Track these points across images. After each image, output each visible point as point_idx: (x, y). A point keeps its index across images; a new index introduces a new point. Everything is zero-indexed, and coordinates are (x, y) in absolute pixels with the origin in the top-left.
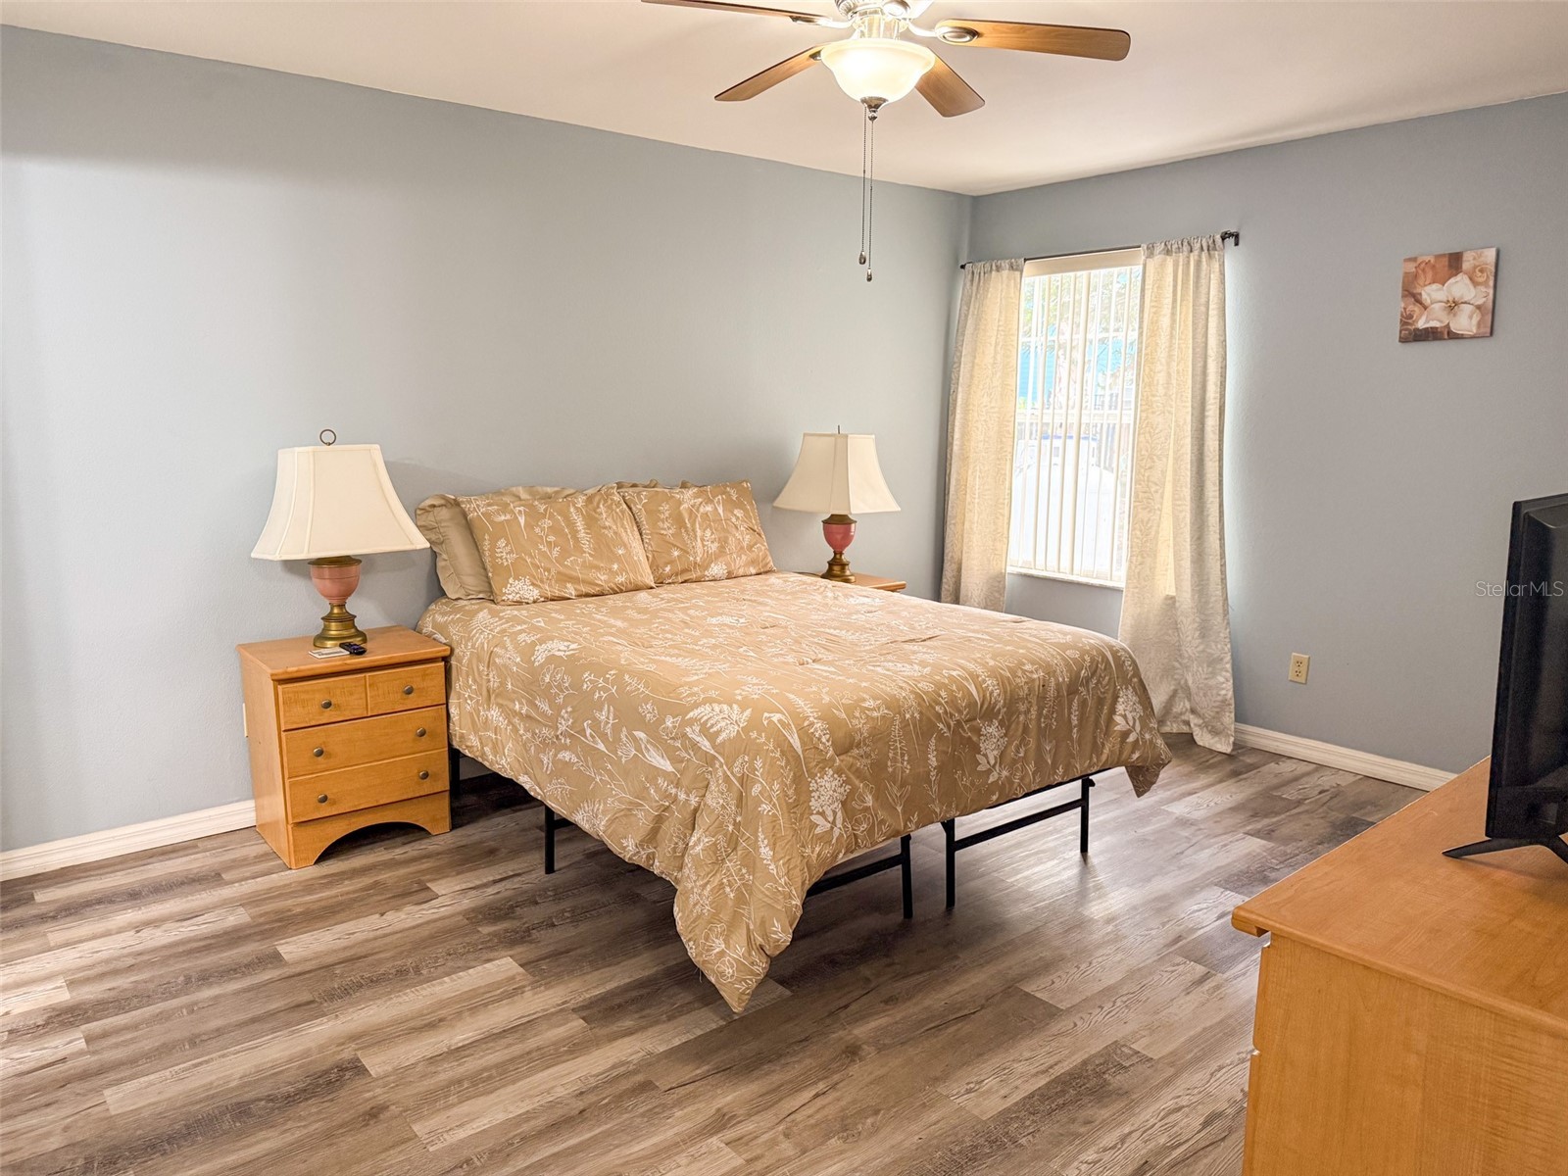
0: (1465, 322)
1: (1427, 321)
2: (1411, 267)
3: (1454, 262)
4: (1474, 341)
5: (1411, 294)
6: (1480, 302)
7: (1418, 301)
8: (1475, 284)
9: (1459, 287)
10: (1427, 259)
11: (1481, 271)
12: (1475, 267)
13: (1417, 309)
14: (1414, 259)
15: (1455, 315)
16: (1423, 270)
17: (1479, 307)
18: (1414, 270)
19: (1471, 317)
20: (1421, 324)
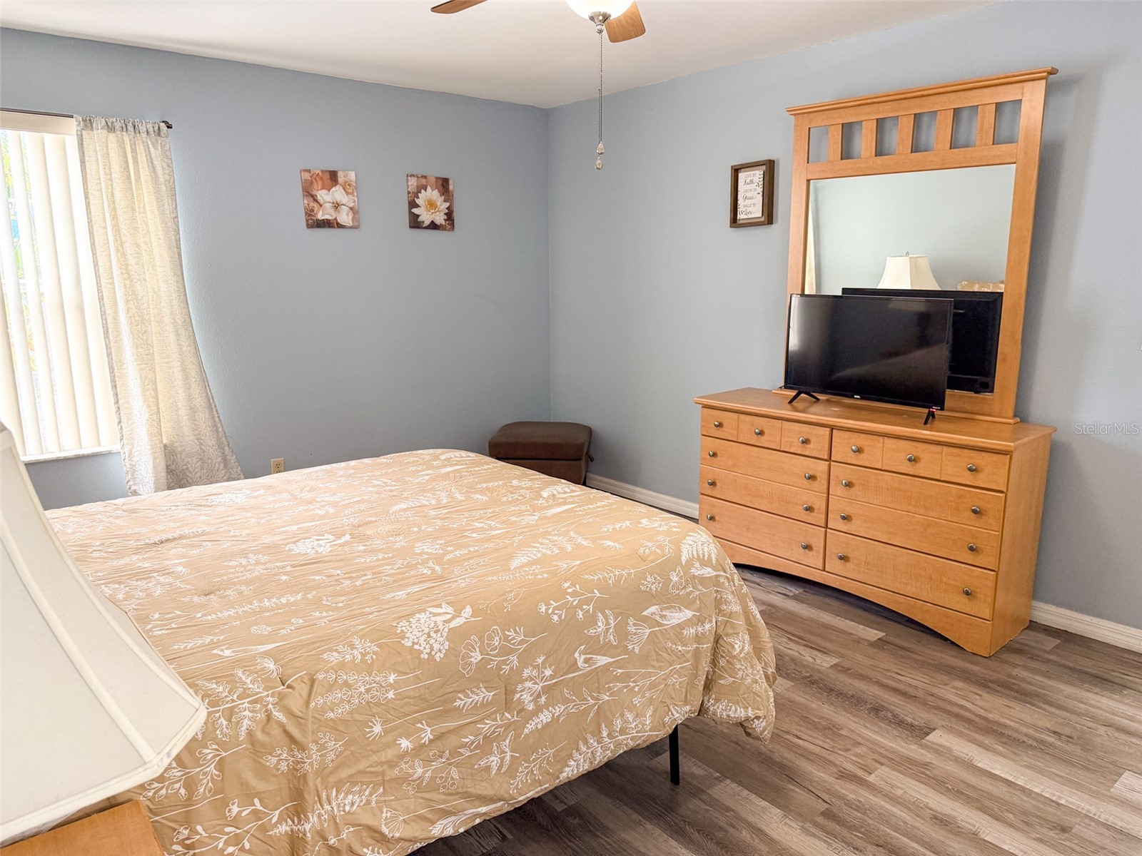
0: (345, 218)
1: (323, 215)
2: (307, 176)
3: (333, 176)
4: (351, 230)
5: (309, 193)
6: (351, 205)
7: (316, 200)
8: (347, 193)
9: (338, 194)
10: (317, 172)
11: (349, 185)
12: (345, 182)
13: (315, 205)
14: (309, 171)
15: (339, 212)
16: (315, 179)
17: (351, 208)
18: (310, 178)
19: (348, 215)
20: (320, 216)
